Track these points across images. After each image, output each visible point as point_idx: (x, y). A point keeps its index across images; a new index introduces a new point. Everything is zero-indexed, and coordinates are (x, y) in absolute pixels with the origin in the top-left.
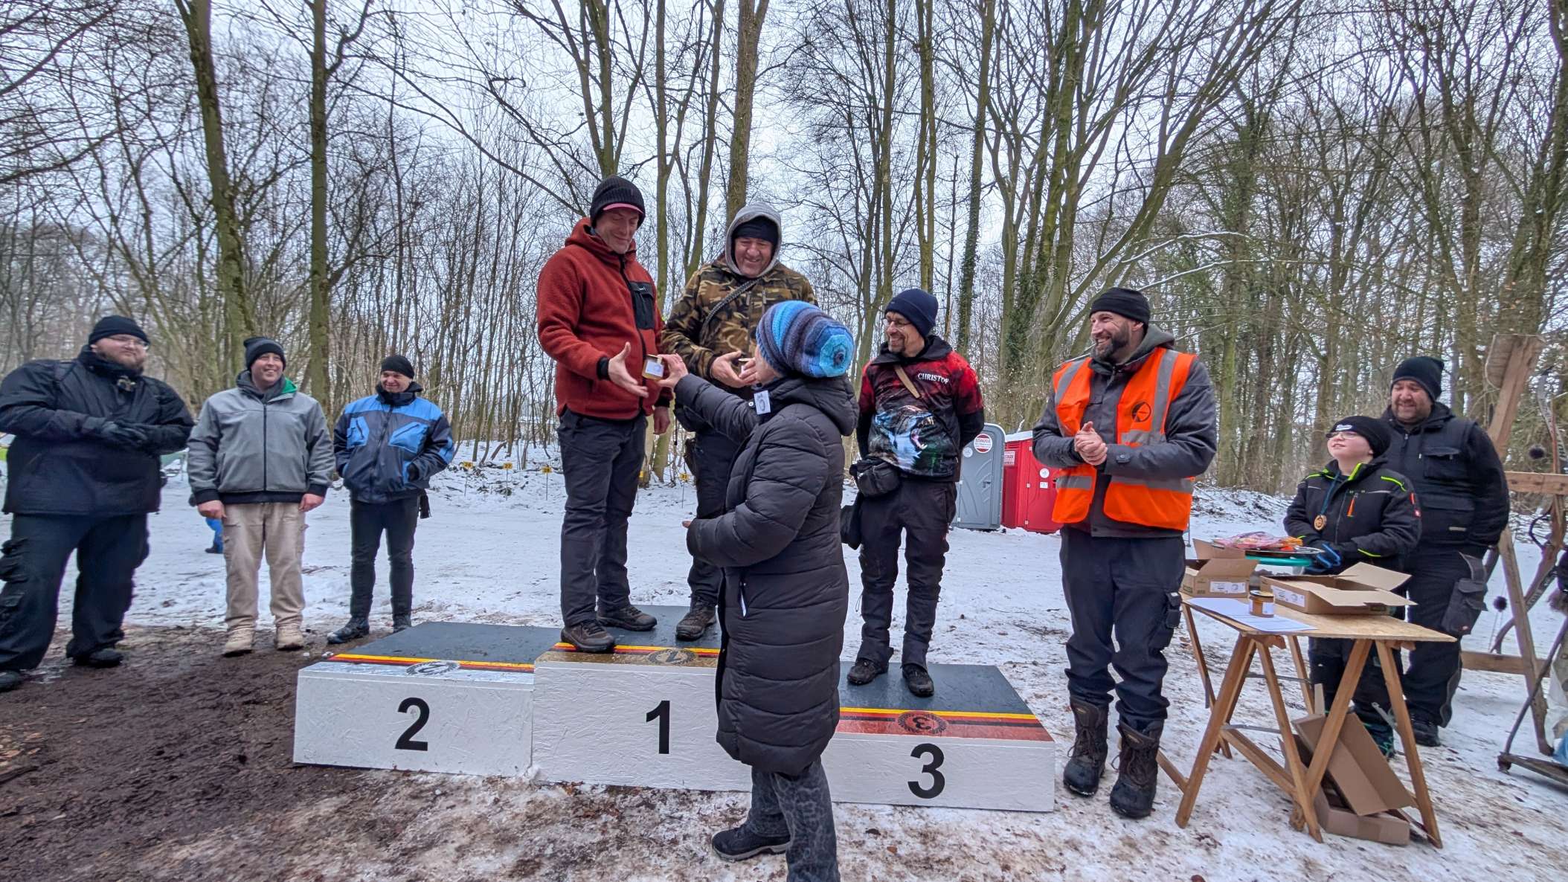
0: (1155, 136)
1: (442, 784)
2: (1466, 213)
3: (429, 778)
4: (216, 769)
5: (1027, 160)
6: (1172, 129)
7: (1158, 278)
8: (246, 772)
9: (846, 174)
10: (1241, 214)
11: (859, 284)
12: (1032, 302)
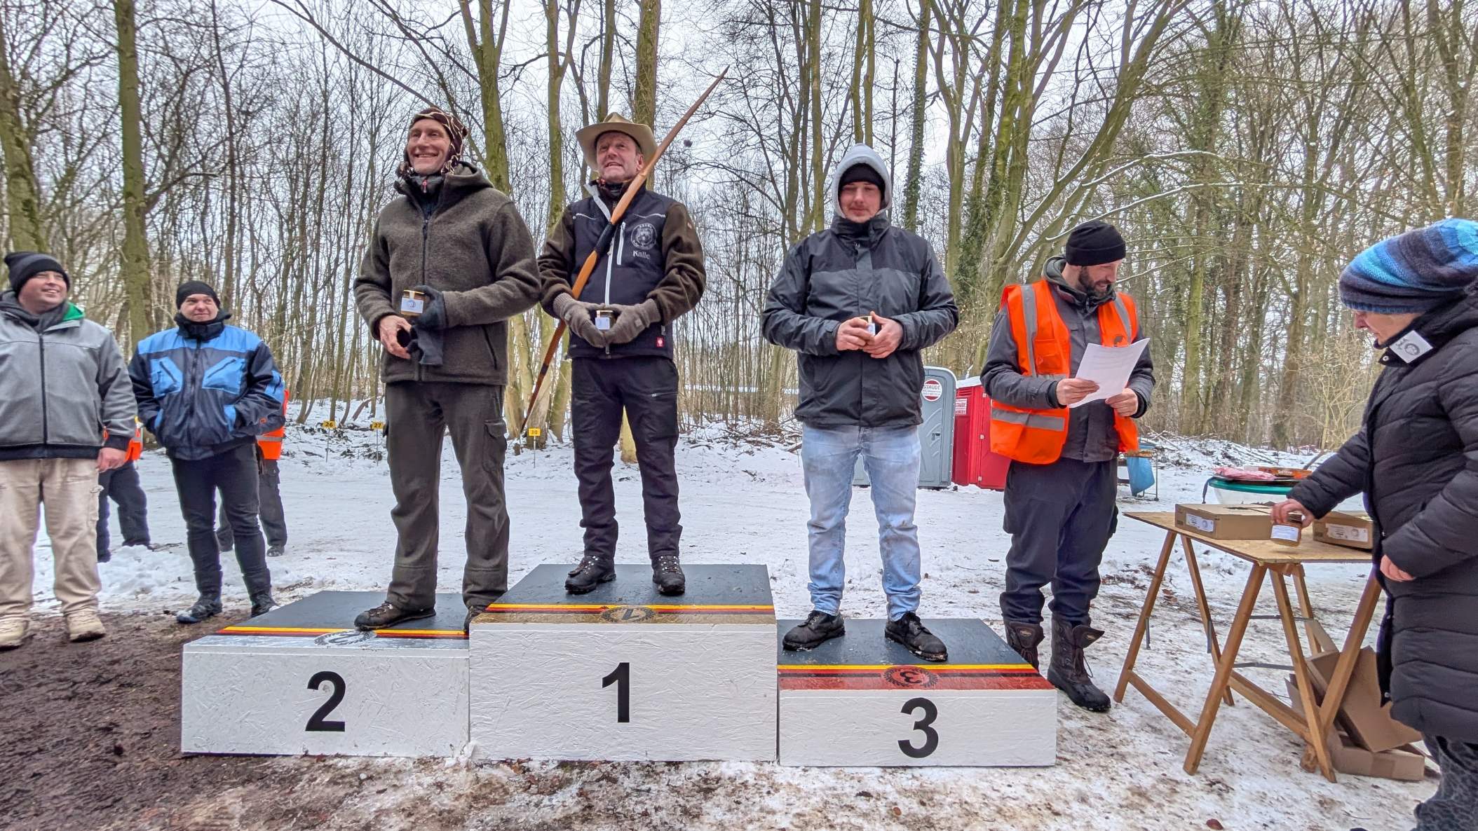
0: (1118, 40)
1: (366, 768)
2: (1450, 135)
3: (350, 761)
4: (86, 764)
5: (975, 65)
6: (1136, 34)
7: (1117, 204)
8: (124, 764)
9: (767, 80)
10: (1210, 131)
11: (783, 211)
12: (984, 229)
